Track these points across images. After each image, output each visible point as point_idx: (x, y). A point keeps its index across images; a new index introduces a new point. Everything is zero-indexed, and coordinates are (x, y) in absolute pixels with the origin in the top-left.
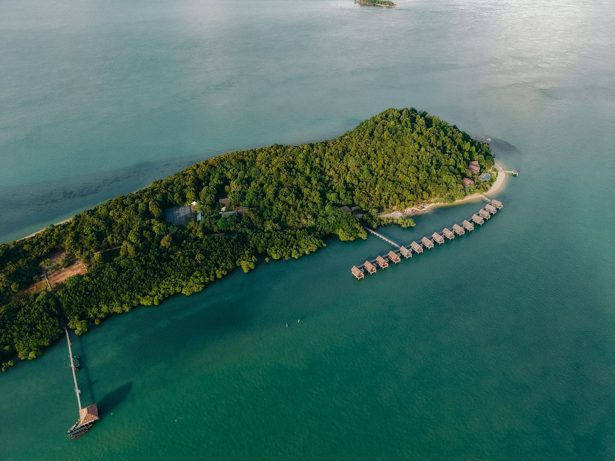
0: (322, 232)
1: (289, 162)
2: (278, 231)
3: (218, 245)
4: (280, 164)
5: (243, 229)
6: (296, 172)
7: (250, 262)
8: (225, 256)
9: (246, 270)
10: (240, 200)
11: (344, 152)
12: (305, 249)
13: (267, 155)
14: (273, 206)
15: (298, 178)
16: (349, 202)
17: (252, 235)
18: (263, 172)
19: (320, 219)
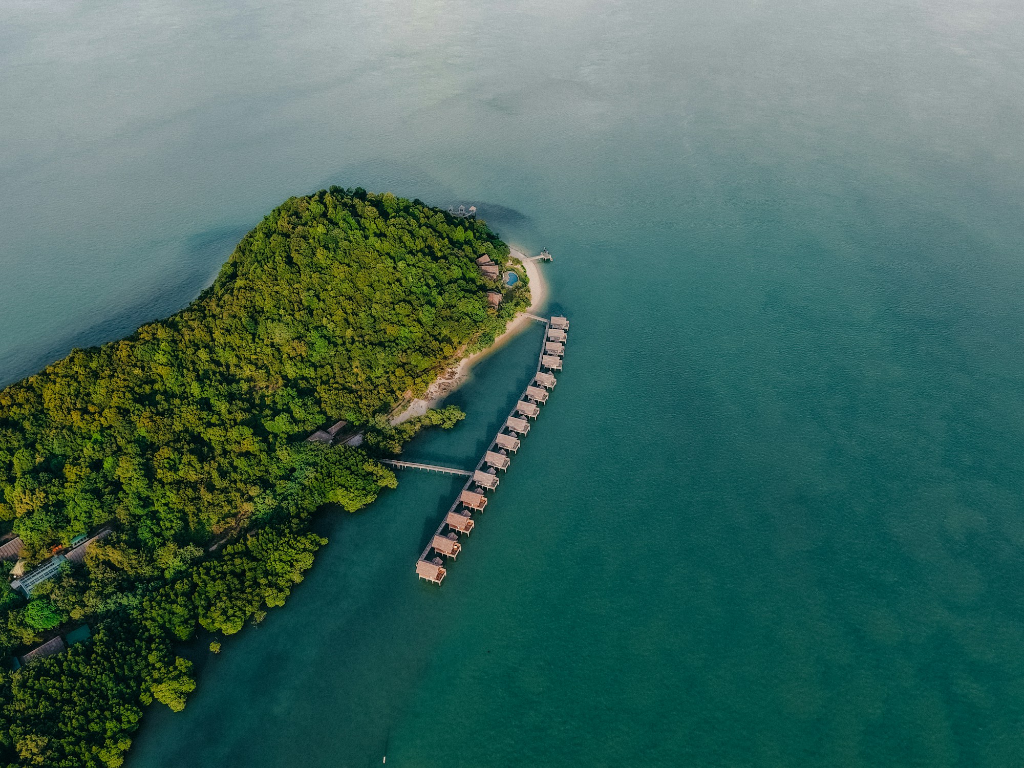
0: (302, 515)
1: (139, 383)
2: (204, 564)
3: (68, 682)
4: (120, 397)
5: (109, 601)
6: (167, 400)
7: (176, 678)
8: (103, 700)
9: (177, 706)
10: (56, 527)
11: (252, 317)
12: (291, 574)
13: (69, 386)
14: (153, 504)
15: (181, 412)
16: (320, 419)
17: (141, 603)
18: (83, 431)
19: (282, 486)
